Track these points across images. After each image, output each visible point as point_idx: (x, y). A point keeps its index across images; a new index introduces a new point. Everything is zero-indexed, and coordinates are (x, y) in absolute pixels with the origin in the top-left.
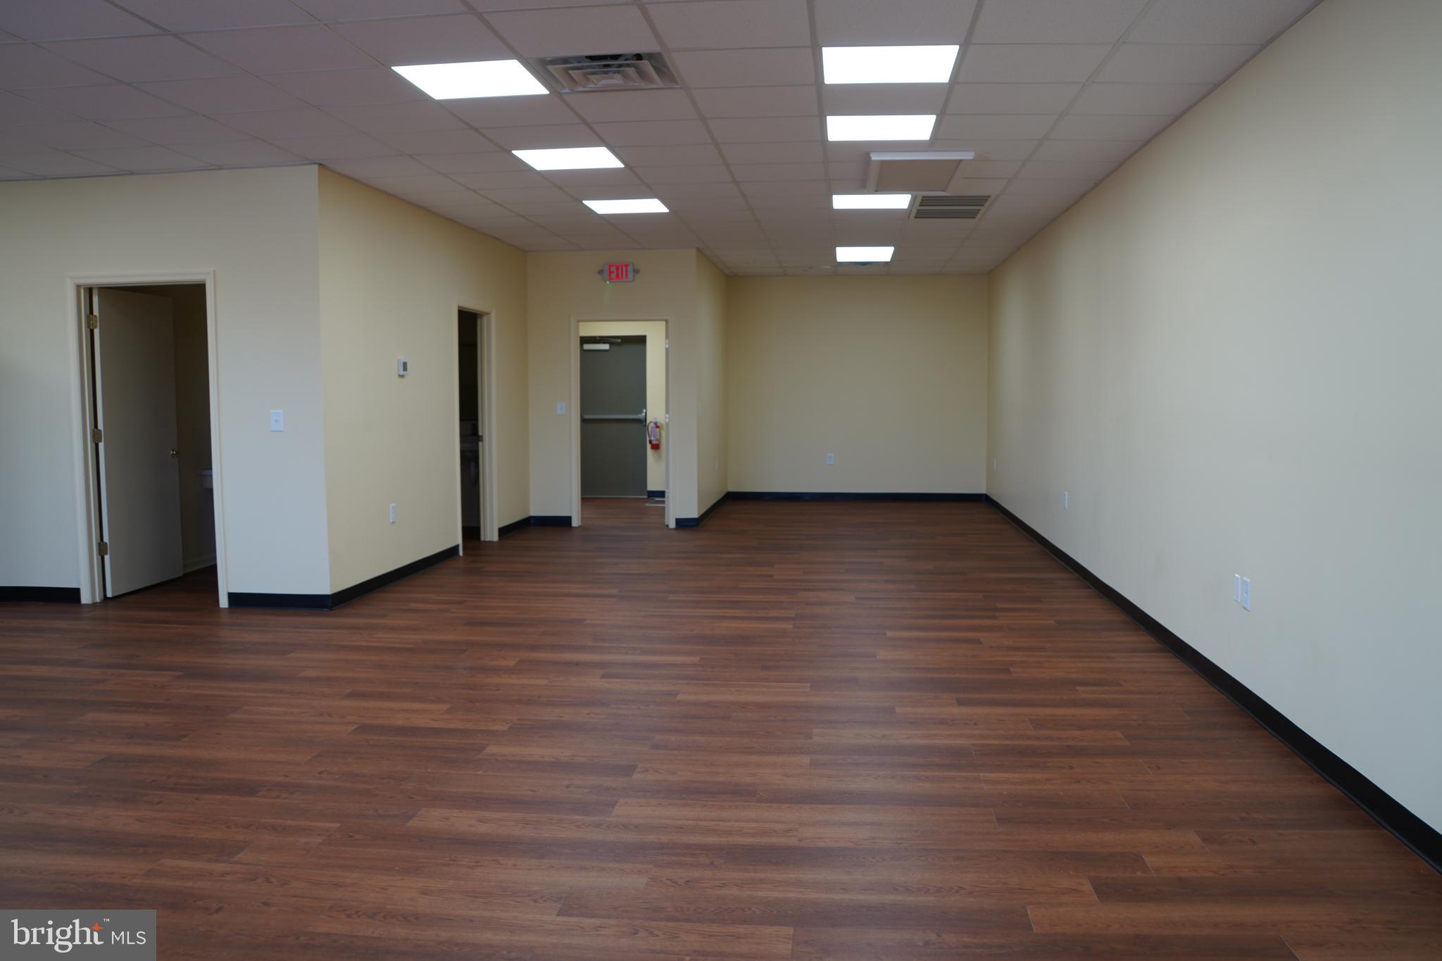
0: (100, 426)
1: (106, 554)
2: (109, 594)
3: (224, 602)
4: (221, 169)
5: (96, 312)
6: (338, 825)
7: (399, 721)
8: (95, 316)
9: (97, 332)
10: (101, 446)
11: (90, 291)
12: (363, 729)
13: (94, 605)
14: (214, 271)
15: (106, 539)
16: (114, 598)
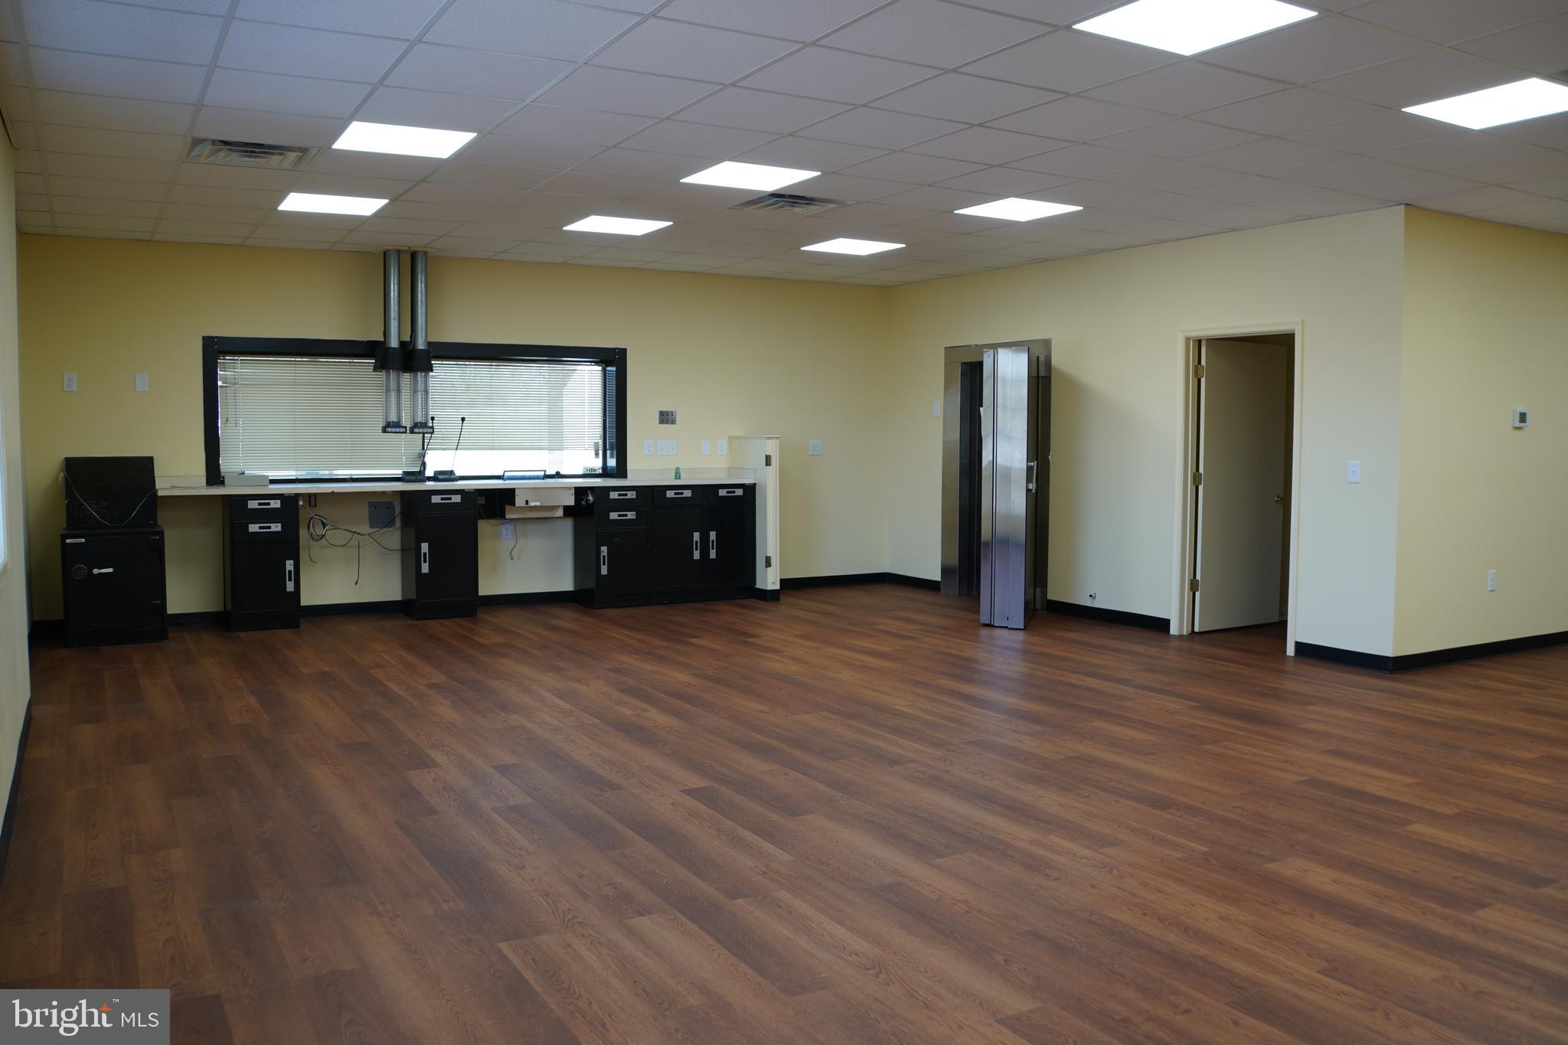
0: (1201, 470)
1: (1197, 591)
2: (1196, 629)
3: (1290, 651)
4: (1311, 218)
5: (1203, 362)
6: (1207, 849)
7: (1352, 783)
8: (1203, 366)
9: (1203, 381)
10: (1201, 488)
11: (1200, 342)
12: (1313, 782)
13: (1181, 637)
14: (1303, 321)
15: (1198, 577)
16: (1200, 633)
